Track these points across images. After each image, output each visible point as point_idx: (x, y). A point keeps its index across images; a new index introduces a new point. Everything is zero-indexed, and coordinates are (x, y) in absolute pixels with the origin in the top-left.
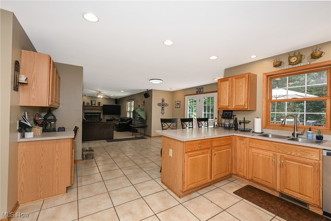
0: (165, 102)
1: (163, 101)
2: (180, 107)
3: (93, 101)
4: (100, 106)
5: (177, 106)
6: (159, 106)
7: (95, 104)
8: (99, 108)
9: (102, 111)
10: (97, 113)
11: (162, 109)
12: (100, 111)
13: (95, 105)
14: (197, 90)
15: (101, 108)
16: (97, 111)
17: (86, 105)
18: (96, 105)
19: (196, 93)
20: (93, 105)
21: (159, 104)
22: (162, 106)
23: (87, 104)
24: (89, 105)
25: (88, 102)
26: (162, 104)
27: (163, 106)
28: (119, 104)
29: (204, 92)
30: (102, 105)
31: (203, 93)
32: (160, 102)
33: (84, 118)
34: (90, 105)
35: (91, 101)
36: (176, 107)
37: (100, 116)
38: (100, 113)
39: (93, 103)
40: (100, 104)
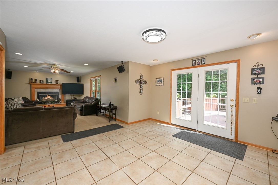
0: (144, 78)
1: (141, 77)
2: (163, 85)
3: (48, 79)
4: (58, 84)
5: (158, 83)
6: (137, 83)
7: (51, 82)
8: (57, 86)
9: (61, 90)
10: (55, 93)
11: (141, 88)
12: (58, 91)
13: (51, 84)
14: (194, 62)
15: (59, 86)
17: (39, 83)
18: (53, 83)
19: (191, 66)
20: (49, 83)
21: (137, 82)
22: (140, 83)
23: (41, 82)
24: (43, 82)
25: (42, 80)
26: (141, 81)
27: (142, 83)
28: (81, 82)
29: (206, 64)
30: (60, 83)
31: (204, 65)
32: (138, 78)
33: (37, 99)
34: (45, 83)
35: (47, 79)
36: (156, 85)
37: (58, 95)
39: (49, 81)
40: (58, 83)
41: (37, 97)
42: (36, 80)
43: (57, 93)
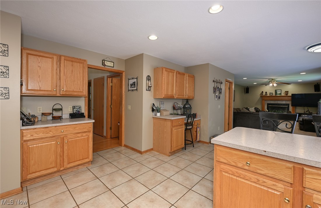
3: (277, 91)
7: (280, 94)
8: (286, 98)
9: (291, 102)
10: (284, 105)
13: (280, 95)
15: (289, 98)
16: (284, 102)
17: (269, 96)
18: (283, 95)
20: (278, 95)
24: (272, 95)
25: (271, 92)
30: (290, 94)
33: (267, 110)
34: (274, 95)
35: (276, 91)
37: (288, 107)
38: (288, 105)
39: (278, 93)
40: (288, 94)
41: (267, 108)
42: (266, 93)
43: (286, 105)
